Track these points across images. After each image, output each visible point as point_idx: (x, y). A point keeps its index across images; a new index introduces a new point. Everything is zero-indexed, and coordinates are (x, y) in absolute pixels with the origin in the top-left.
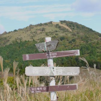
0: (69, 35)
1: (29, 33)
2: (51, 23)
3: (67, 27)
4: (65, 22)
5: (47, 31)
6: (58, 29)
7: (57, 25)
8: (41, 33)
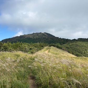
0: (47, 37)
1: (33, 35)
2: (41, 33)
3: (46, 35)
4: (46, 33)
5: (39, 35)
6: (43, 35)
7: (43, 34)
8: (37, 36)
